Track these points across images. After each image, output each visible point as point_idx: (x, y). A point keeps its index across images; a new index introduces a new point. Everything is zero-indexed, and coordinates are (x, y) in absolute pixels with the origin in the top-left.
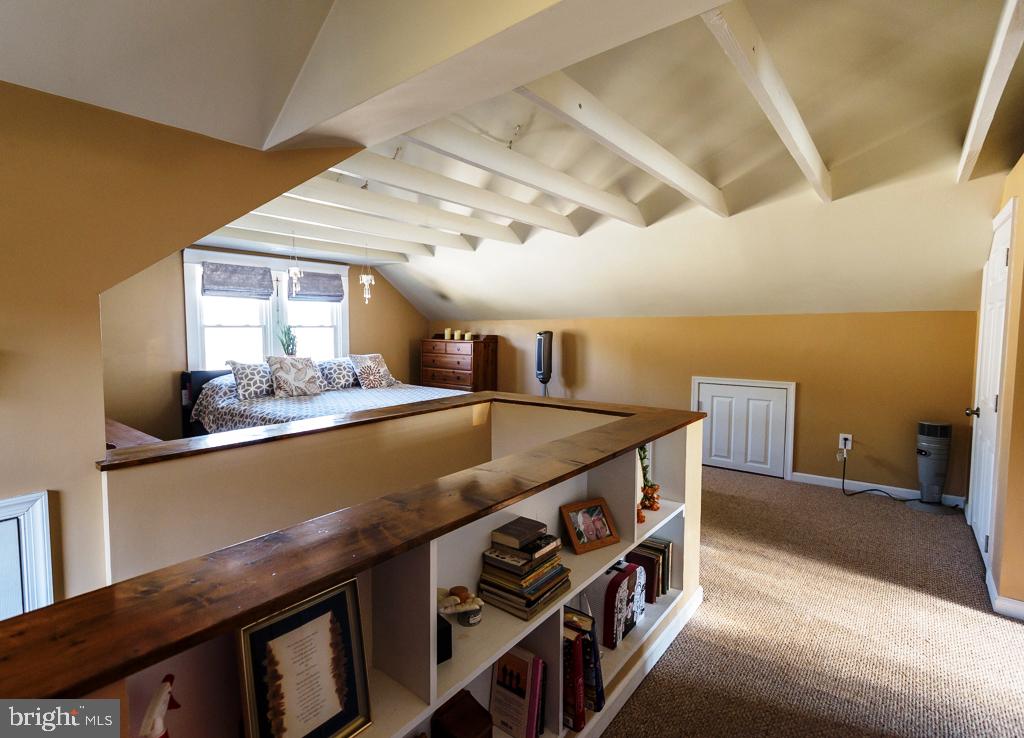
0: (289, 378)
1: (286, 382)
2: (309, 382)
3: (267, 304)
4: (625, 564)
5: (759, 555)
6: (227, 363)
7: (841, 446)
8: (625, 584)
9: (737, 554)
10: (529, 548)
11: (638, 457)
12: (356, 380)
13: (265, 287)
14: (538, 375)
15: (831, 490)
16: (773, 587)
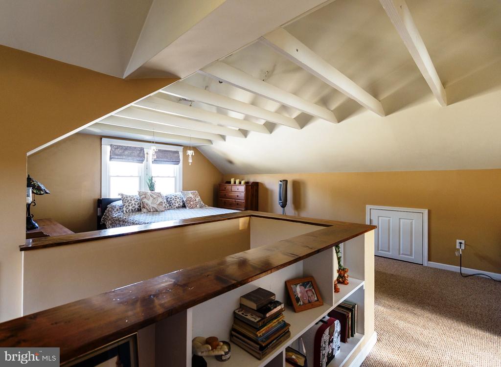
0: (149, 202)
1: (147, 205)
2: (159, 205)
3: (142, 165)
4: (328, 318)
5: (412, 313)
6: (119, 194)
7: (458, 247)
8: (327, 331)
9: (397, 311)
10: (263, 310)
11: (334, 251)
12: (184, 204)
13: (141, 157)
14: (279, 203)
15: (453, 273)
16: (421, 334)
